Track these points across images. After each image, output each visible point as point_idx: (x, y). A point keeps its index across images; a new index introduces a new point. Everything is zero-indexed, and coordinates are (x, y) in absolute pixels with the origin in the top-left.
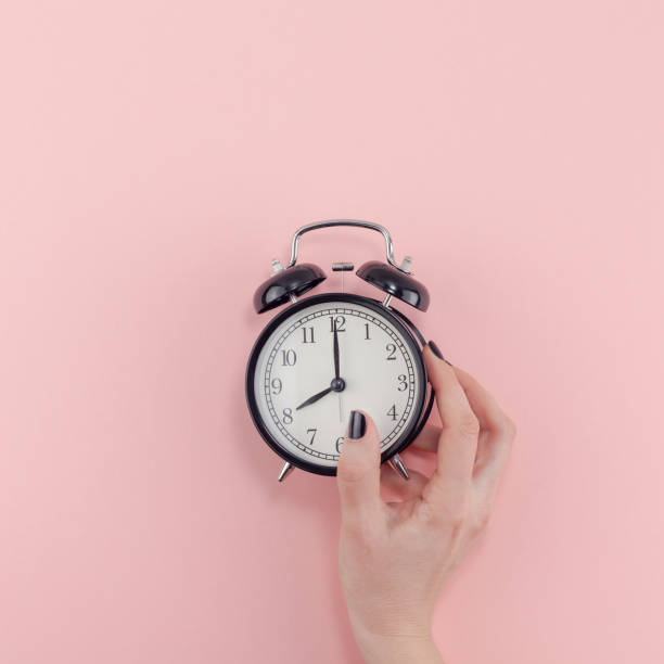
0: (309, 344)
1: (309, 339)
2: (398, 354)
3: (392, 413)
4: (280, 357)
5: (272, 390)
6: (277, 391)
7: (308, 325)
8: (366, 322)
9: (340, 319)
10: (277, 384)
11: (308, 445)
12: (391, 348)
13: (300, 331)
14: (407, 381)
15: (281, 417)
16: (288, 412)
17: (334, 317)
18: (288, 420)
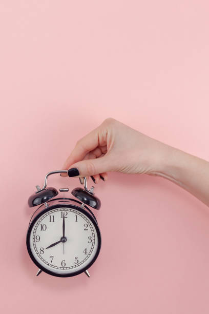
0: (52, 223)
1: (52, 220)
2: (89, 228)
3: (85, 251)
4: (40, 226)
5: (36, 240)
6: (38, 240)
7: (52, 215)
8: (76, 214)
9: (66, 213)
10: (38, 238)
11: (50, 263)
12: (86, 225)
13: (48, 217)
14: (92, 239)
15: (39, 251)
16: (42, 249)
17: (63, 212)
18: (42, 252)
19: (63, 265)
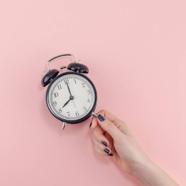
0: (60, 90)
1: (60, 88)
2: (85, 85)
3: (88, 101)
4: (53, 95)
5: (54, 105)
6: (55, 105)
7: (59, 85)
8: (74, 79)
9: (67, 80)
10: (55, 103)
11: (68, 117)
12: (83, 84)
13: (57, 87)
14: (90, 91)
15: (59, 111)
16: (60, 110)
17: (65, 80)
18: (61, 112)
19: (77, 115)
